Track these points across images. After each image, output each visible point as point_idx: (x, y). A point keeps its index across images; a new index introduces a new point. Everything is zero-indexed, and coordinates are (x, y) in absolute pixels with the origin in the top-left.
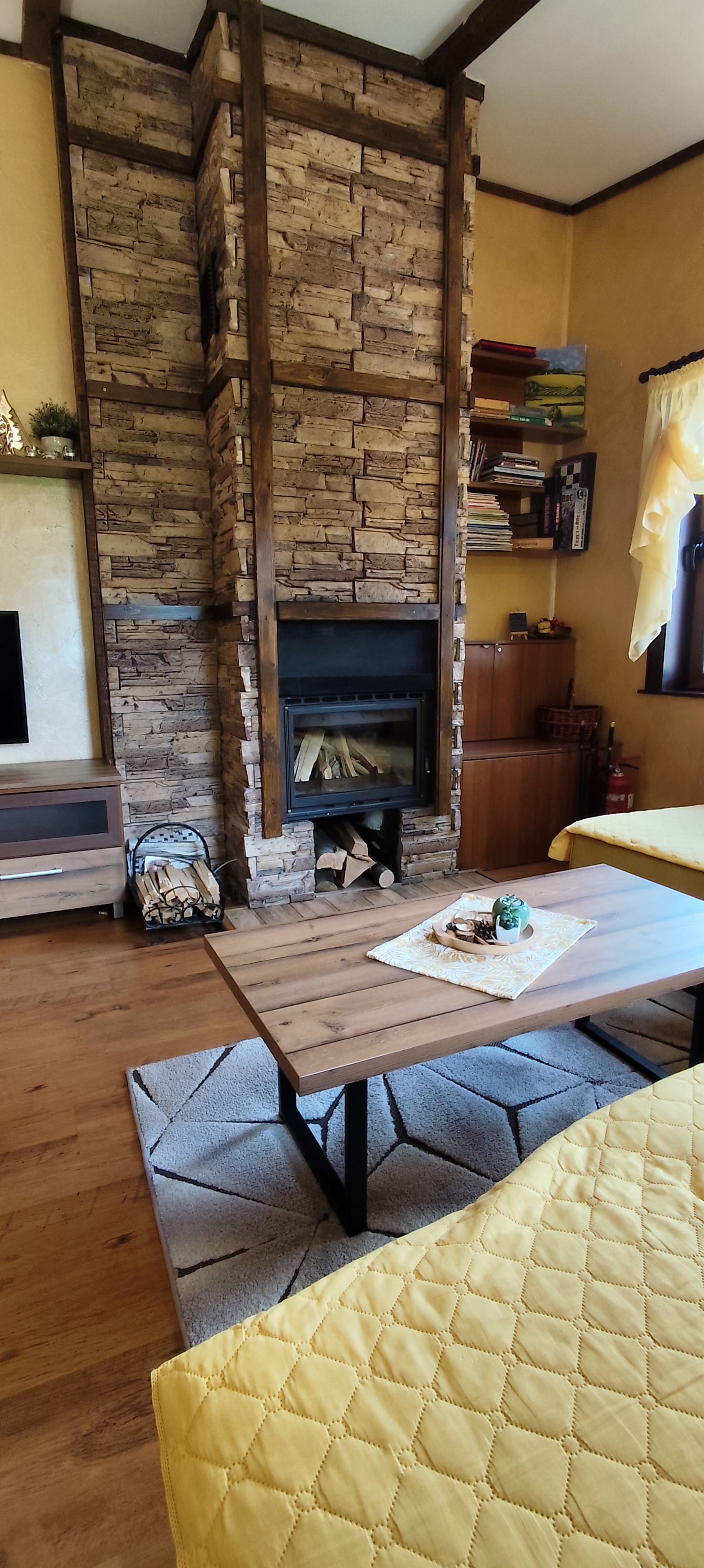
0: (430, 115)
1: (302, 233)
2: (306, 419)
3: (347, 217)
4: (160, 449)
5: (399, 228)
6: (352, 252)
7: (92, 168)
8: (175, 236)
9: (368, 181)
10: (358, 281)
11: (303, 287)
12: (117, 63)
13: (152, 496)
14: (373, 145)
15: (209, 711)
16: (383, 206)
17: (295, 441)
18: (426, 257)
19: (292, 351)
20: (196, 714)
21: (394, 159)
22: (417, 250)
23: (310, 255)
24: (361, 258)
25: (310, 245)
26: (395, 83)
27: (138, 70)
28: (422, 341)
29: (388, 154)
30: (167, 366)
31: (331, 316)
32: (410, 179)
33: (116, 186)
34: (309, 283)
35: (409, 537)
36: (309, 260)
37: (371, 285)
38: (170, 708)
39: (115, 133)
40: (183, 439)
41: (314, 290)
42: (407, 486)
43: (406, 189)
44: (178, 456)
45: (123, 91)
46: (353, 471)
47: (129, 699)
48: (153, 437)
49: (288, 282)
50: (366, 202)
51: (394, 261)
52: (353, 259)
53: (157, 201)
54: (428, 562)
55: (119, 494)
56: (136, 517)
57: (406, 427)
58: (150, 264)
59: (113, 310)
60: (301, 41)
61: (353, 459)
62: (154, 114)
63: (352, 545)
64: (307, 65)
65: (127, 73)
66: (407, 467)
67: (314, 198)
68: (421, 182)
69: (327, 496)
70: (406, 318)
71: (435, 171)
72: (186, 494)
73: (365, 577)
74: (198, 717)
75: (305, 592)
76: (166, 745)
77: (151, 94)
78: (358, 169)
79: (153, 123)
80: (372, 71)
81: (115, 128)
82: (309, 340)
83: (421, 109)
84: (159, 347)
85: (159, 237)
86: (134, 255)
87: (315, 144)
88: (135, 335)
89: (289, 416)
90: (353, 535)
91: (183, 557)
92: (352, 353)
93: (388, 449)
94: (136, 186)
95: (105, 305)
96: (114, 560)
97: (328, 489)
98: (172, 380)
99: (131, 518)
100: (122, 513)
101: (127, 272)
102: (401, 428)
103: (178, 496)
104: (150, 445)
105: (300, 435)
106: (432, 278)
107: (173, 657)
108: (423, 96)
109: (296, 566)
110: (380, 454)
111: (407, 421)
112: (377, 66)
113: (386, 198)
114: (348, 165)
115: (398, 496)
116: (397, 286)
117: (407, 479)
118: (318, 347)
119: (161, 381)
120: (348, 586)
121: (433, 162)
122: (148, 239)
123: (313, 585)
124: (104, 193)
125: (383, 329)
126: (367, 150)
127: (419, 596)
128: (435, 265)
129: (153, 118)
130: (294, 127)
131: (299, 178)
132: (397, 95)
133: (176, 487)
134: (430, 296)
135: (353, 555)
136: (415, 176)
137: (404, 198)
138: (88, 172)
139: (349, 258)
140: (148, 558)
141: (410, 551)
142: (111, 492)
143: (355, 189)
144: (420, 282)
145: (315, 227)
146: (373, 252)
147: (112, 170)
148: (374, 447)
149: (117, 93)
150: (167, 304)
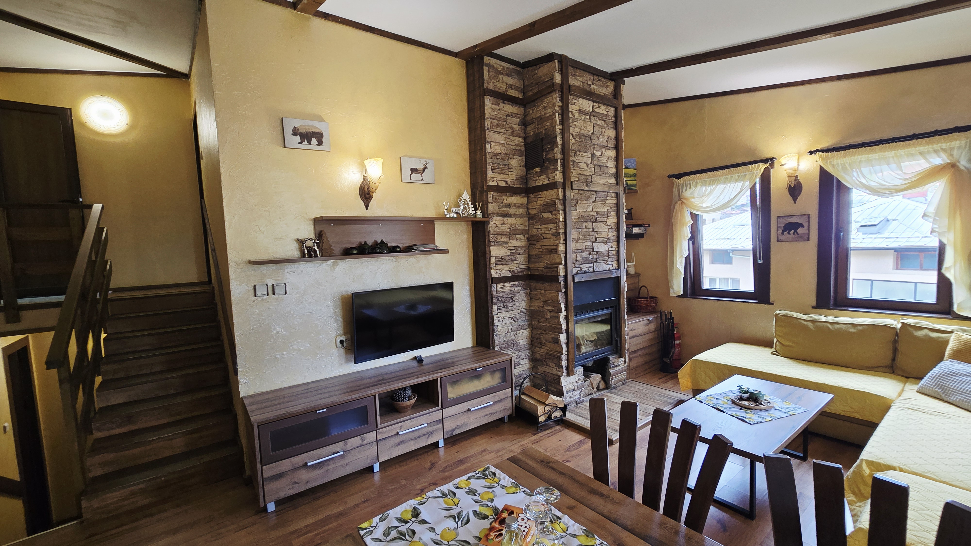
0: (611, 91)
1: (578, 134)
2: (579, 202)
3: (589, 127)
4: (512, 211)
5: (604, 130)
6: (591, 140)
7: (492, 104)
8: (517, 127)
9: (595, 115)
10: (593, 150)
11: (578, 153)
12: (500, 66)
13: (509, 230)
14: (597, 102)
15: (528, 320)
16: (599, 122)
17: (576, 211)
18: (611, 139)
19: (575, 177)
20: (523, 322)
21: (602, 106)
22: (608, 137)
23: (580, 142)
24: (594, 141)
25: (580, 138)
26: (601, 81)
27: (507, 68)
28: (611, 169)
29: (600, 105)
30: (514, 177)
31: (585, 163)
32: (606, 113)
33: (499, 110)
34: (580, 152)
35: (609, 244)
36: (579, 143)
37: (597, 151)
38: (515, 321)
39: (500, 91)
40: (519, 206)
41: (581, 154)
42: (609, 224)
43: (605, 116)
44: (518, 213)
45: (503, 76)
46: (592, 220)
47: (500, 318)
48: (509, 206)
49: (573, 151)
50: (595, 122)
51: (602, 142)
52: (591, 142)
53: (511, 115)
54: (614, 252)
55: (498, 230)
56: (504, 239)
57: (607, 202)
58: (509, 139)
59: (498, 157)
60: (577, 68)
61: (593, 215)
62: (511, 84)
63: (593, 249)
64: (578, 76)
65: (503, 69)
66: (608, 216)
67: (581, 121)
68: (609, 113)
69: (585, 230)
70: (606, 161)
71: (613, 109)
72: (520, 228)
73: (597, 261)
74: (524, 323)
75: (579, 269)
76: (513, 338)
77: (511, 77)
78: (591, 110)
79: (510, 87)
80: (595, 77)
81: (499, 89)
82: (580, 172)
83: (608, 89)
84: (512, 170)
85: (512, 128)
86: (505, 136)
87: (580, 103)
88: (505, 166)
89: (574, 201)
90: (593, 245)
91: (519, 254)
92: (591, 176)
93: (602, 211)
94: (506, 110)
95: (495, 155)
96: (497, 258)
97: (586, 228)
98: (516, 183)
99: (502, 240)
100: (499, 238)
101: (503, 142)
102: (605, 202)
103: (518, 229)
104: (508, 209)
105: (578, 208)
106: (613, 146)
107: (516, 298)
108: (608, 84)
109: (577, 259)
110: (600, 213)
111: (607, 199)
112: (597, 75)
113: (599, 120)
114: (588, 109)
115: (606, 228)
116: (604, 150)
117: (608, 221)
118: (582, 175)
119: (513, 183)
120: (592, 265)
121: (612, 106)
122: (509, 129)
123: (582, 266)
124: (496, 113)
125: (600, 166)
126: (594, 104)
127: (612, 266)
128: (614, 142)
129: (511, 85)
130: (575, 97)
131: (577, 115)
132: (602, 85)
133: (517, 225)
134: (612, 153)
135: (594, 252)
136: (608, 112)
137: (605, 119)
138: (490, 105)
139: (590, 142)
140: (508, 256)
141: (610, 249)
142: (496, 230)
143: (591, 117)
144: (609, 148)
145: (581, 132)
146: (597, 139)
147: (498, 105)
148: (598, 210)
149: (501, 77)
150: (515, 153)
